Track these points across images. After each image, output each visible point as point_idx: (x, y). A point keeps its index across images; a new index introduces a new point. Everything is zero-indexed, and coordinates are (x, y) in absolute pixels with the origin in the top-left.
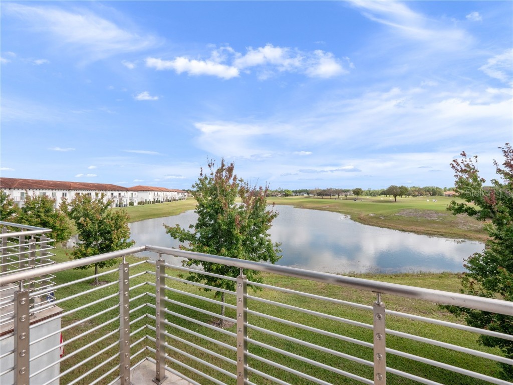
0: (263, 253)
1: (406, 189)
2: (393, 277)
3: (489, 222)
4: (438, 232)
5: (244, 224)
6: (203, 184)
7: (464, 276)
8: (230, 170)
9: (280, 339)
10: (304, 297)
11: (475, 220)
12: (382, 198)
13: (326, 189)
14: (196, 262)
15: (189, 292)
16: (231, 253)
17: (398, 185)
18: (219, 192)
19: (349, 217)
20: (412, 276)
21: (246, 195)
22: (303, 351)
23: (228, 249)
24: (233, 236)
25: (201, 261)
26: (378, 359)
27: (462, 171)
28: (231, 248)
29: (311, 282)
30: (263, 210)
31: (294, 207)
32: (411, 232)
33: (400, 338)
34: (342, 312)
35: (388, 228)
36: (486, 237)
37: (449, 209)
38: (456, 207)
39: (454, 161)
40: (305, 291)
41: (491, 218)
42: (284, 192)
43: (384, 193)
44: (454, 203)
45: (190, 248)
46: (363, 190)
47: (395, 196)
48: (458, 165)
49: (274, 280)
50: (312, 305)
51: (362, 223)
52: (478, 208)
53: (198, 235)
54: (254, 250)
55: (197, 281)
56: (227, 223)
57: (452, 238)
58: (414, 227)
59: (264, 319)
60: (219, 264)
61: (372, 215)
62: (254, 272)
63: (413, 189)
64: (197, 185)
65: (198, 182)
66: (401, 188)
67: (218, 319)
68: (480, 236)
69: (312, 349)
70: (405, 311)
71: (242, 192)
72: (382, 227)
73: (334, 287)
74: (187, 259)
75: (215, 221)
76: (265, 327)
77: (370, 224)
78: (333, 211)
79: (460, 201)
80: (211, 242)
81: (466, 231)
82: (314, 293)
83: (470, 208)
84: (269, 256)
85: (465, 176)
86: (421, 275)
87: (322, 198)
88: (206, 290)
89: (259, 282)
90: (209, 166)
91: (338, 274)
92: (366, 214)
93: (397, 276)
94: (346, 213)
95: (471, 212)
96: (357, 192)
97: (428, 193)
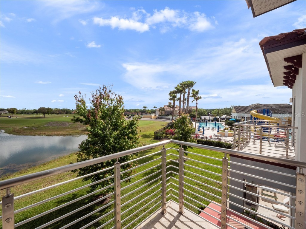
1: (51, 110)
3: (88, 125)
11: (83, 125)
12: (34, 115)
17: (46, 107)
27: (79, 101)
32: (54, 135)
35: (39, 135)
36: (87, 132)
37: (72, 120)
38: (75, 119)
39: (76, 95)
41: (89, 123)
43: (36, 112)
44: (74, 117)
47: (44, 114)
52: (84, 119)
57: (75, 135)
58: (56, 132)
61: (26, 127)
63: (56, 110)
66: (49, 109)
72: (34, 135)
79: (77, 116)
83: (81, 119)
85: (80, 104)
92: (20, 127)
95: (81, 121)
96: (13, 111)
97: (64, 112)
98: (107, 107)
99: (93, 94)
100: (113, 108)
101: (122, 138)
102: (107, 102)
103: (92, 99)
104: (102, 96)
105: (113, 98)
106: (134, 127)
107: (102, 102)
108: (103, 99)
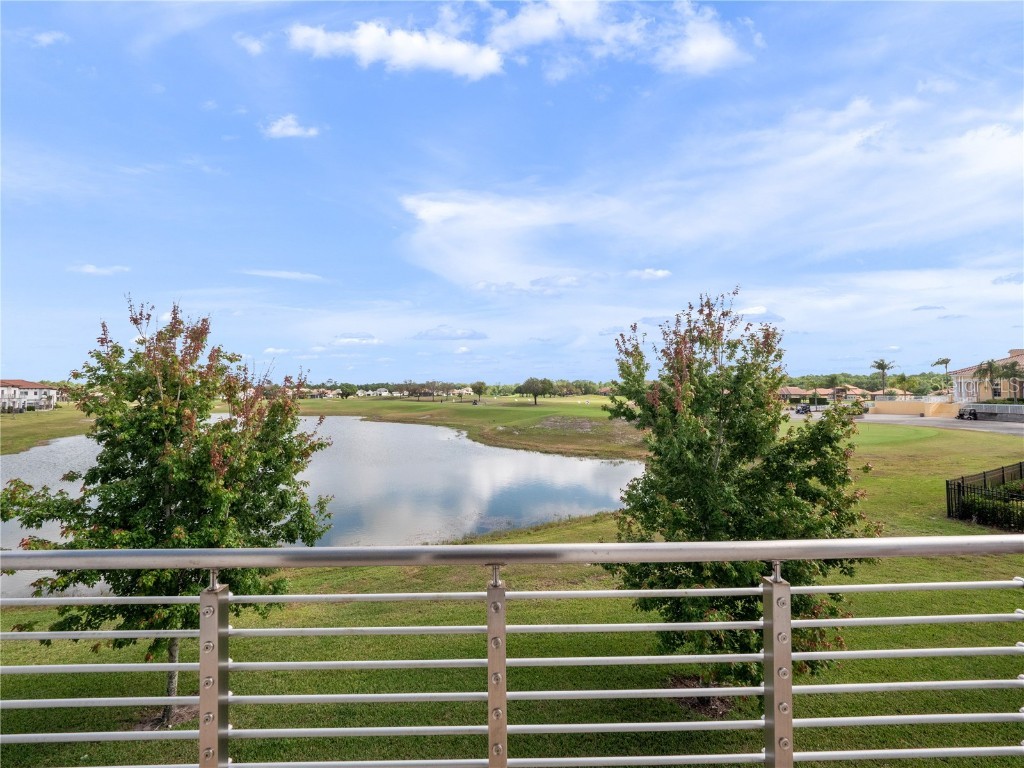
0: (286, 525)
1: (550, 384)
2: (532, 532)
3: (649, 431)
4: (592, 451)
5: (235, 464)
6: (109, 369)
7: (621, 515)
8: (199, 335)
9: (323, 706)
10: (379, 602)
11: (634, 430)
12: (516, 398)
13: (424, 382)
14: (85, 576)
15: (57, 662)
16: (200, 537)
17: (540, 378)
18: (161, 388)
19: (465, 433)
20: (558, 525)
21: (241, 395)
22: (373, 714)
23: (190, 530)
24: (206, 495)
25: (103, 571)
26: (494, 682)
27: (627, 353)
28: (200, 525)
29: (392, 569)
30: (290, 431)
31: (362, 420)
32: (558, 453)
33: (541, 634)
34: (451, 614)
35: (525, 449)
36: (646, 453)
37: (605, 410)
39: (622, 335)
40: (380, 589)
41: (651, 425)
42: (339, 387)
43: (520, 390)
45: (62, 541)
46: (487, 384)
47: (535, 396)
48: (624, 342)
49: (309, 581)
50: (393, 615)
51: (485, 444)
52: (638, 411)
53: (94, 502)
54: (262, 521)
55: (89, 625)
56: (188, 464)
57: (608, 459)
58: (560, 445)
59: (284, 675)
60: (163, 570)
61: (501, 428)
62: (263, 571)
63: (560, 384)
64: (91, 370)
65: (94, 363)
66: (544, 382)
67: (157, 708)
68: (640, 452)
69: (391, 703)
70: (548, 587)
71: (230, 390)
72: (516, 449)
73: (436, 569)
74: (52, 574)
75: (153, 463)
76: (291, 691)
77: (499, 443)
78: (437, 425)
80: (138, 518)
81: (624, 447)
82: (398, 590)
84: (302, 530)
86: (571, 522)
87: (418, 401)
88: (119, 643)
89: (275, 592)
90: (135, 321)
91: (443, 543)
92: (491, 427)
93: (537, 529)
94: (459, 428)
95: (630, 416)
96: (479, 389)
97: (579, 390)
98: (712, 370)
99: (667, 330)
100: (735, 373)
101: (773, 490)
102: (714, 353)
103: (662, 345)
104: (696, 334)
105: (734, 336)
106: (829, 450)
107: (694, 353)
108: (698, 344)
